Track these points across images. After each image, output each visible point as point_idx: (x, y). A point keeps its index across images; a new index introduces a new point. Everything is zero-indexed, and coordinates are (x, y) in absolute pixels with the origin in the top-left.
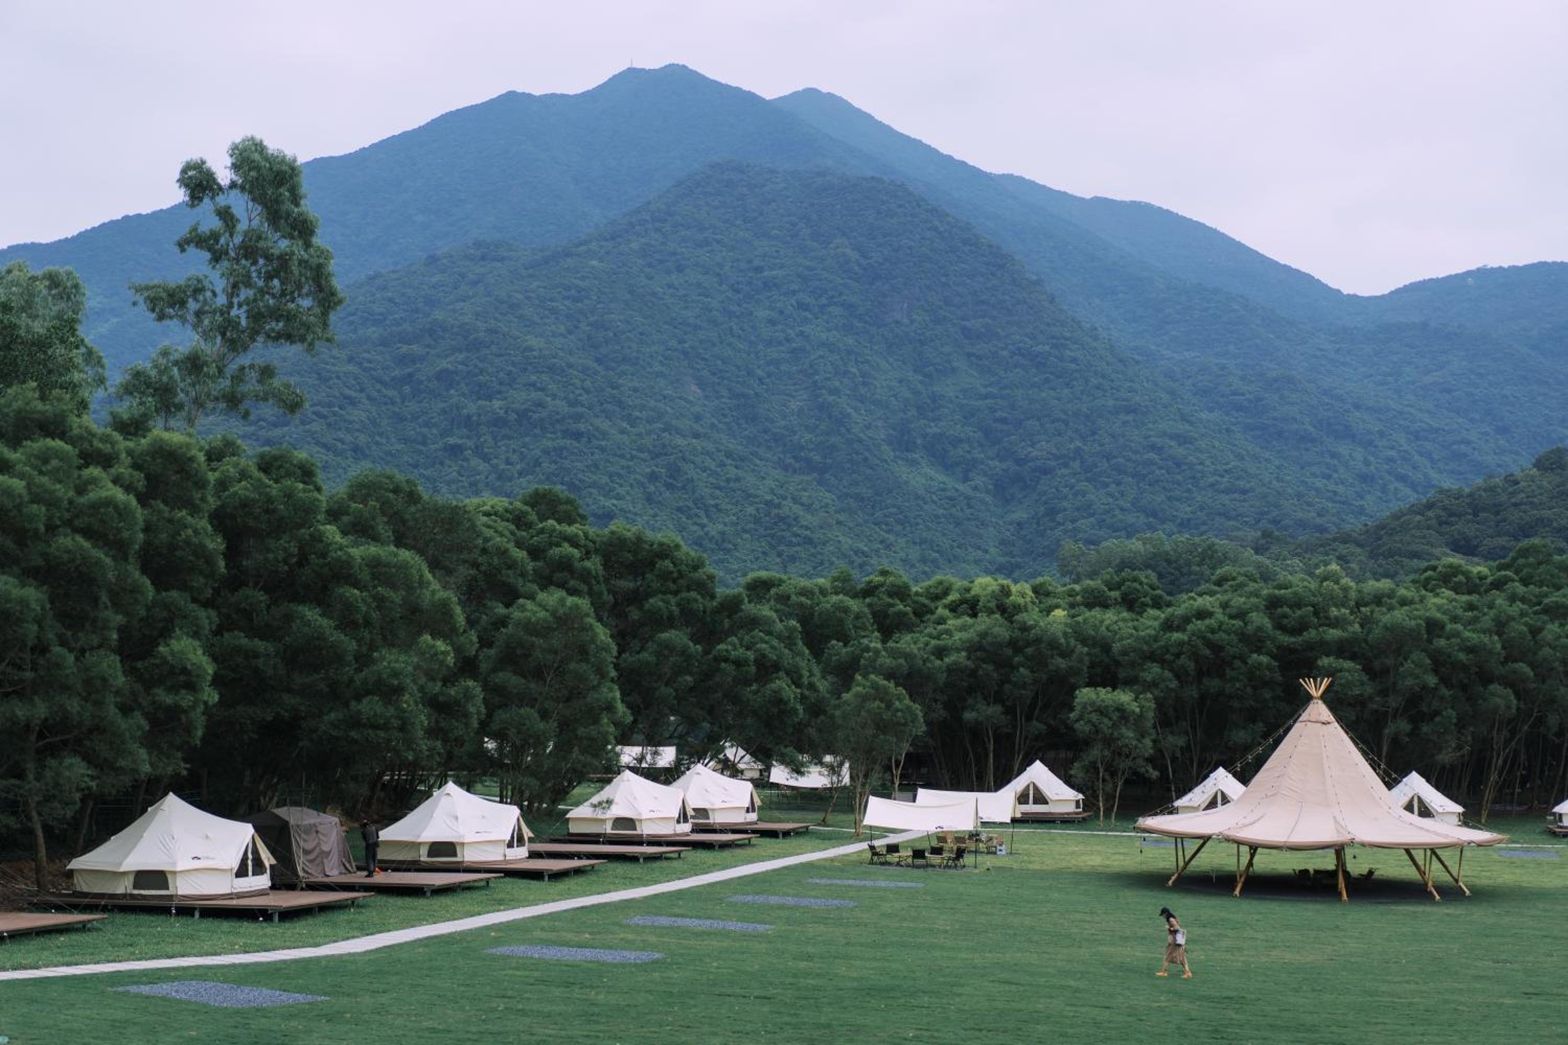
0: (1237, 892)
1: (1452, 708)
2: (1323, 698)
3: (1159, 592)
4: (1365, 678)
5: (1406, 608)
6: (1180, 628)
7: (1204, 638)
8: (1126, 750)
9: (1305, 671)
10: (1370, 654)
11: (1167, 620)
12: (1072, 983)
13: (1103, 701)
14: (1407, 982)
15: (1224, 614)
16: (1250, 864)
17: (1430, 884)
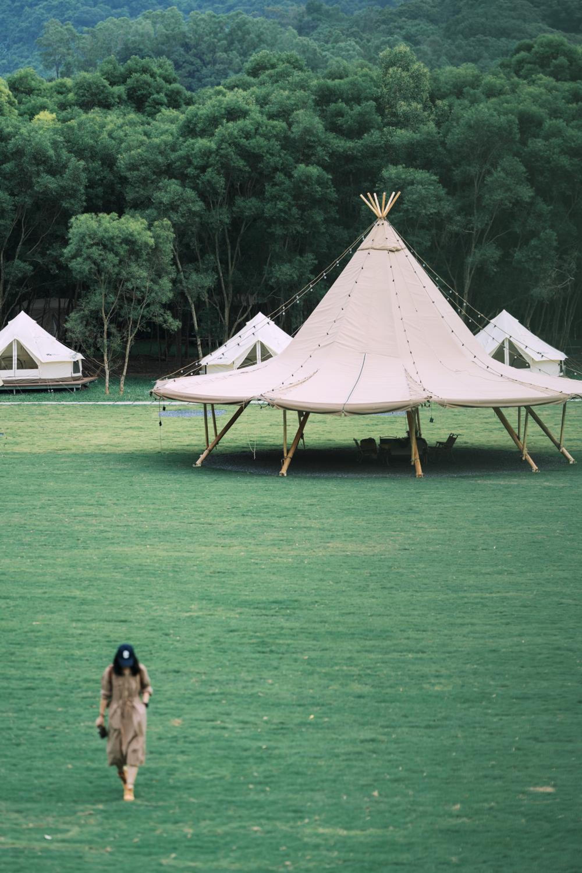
0: (284, 470)
1: (552, 227)
2: (389, 217)
3: (175, 86)
4: (442, 192)
5: (493, 100)
6: (203, 133)
7: (236, 145)
8: (138, 294)
9: (367, 184)
10: (449, 161)
11: (189, 121)
12: (77, 593)
13: (106, 230)
14: (500, 573)
15: (261, 112)
16: (300, 434)
17: (525, 452)
